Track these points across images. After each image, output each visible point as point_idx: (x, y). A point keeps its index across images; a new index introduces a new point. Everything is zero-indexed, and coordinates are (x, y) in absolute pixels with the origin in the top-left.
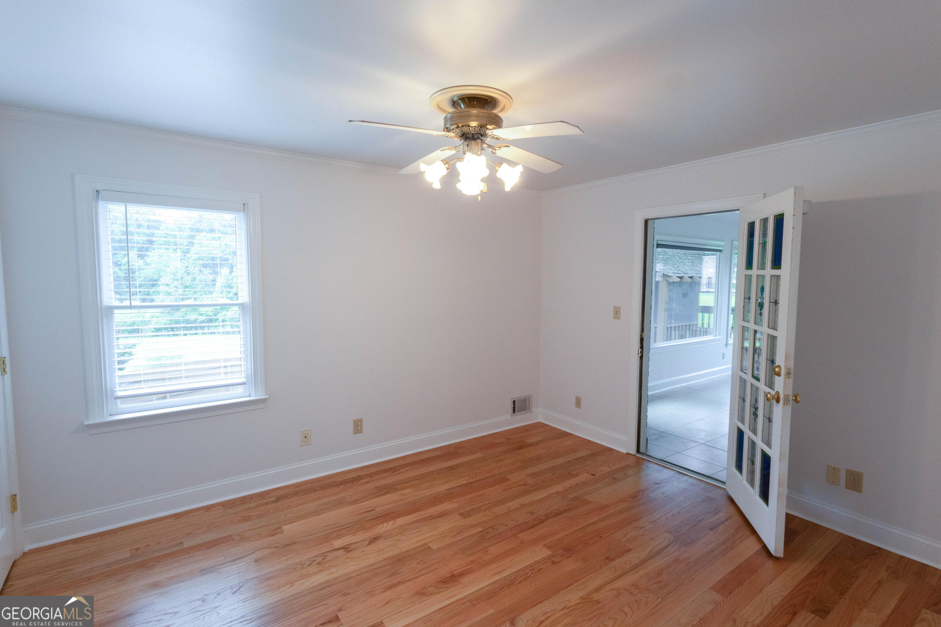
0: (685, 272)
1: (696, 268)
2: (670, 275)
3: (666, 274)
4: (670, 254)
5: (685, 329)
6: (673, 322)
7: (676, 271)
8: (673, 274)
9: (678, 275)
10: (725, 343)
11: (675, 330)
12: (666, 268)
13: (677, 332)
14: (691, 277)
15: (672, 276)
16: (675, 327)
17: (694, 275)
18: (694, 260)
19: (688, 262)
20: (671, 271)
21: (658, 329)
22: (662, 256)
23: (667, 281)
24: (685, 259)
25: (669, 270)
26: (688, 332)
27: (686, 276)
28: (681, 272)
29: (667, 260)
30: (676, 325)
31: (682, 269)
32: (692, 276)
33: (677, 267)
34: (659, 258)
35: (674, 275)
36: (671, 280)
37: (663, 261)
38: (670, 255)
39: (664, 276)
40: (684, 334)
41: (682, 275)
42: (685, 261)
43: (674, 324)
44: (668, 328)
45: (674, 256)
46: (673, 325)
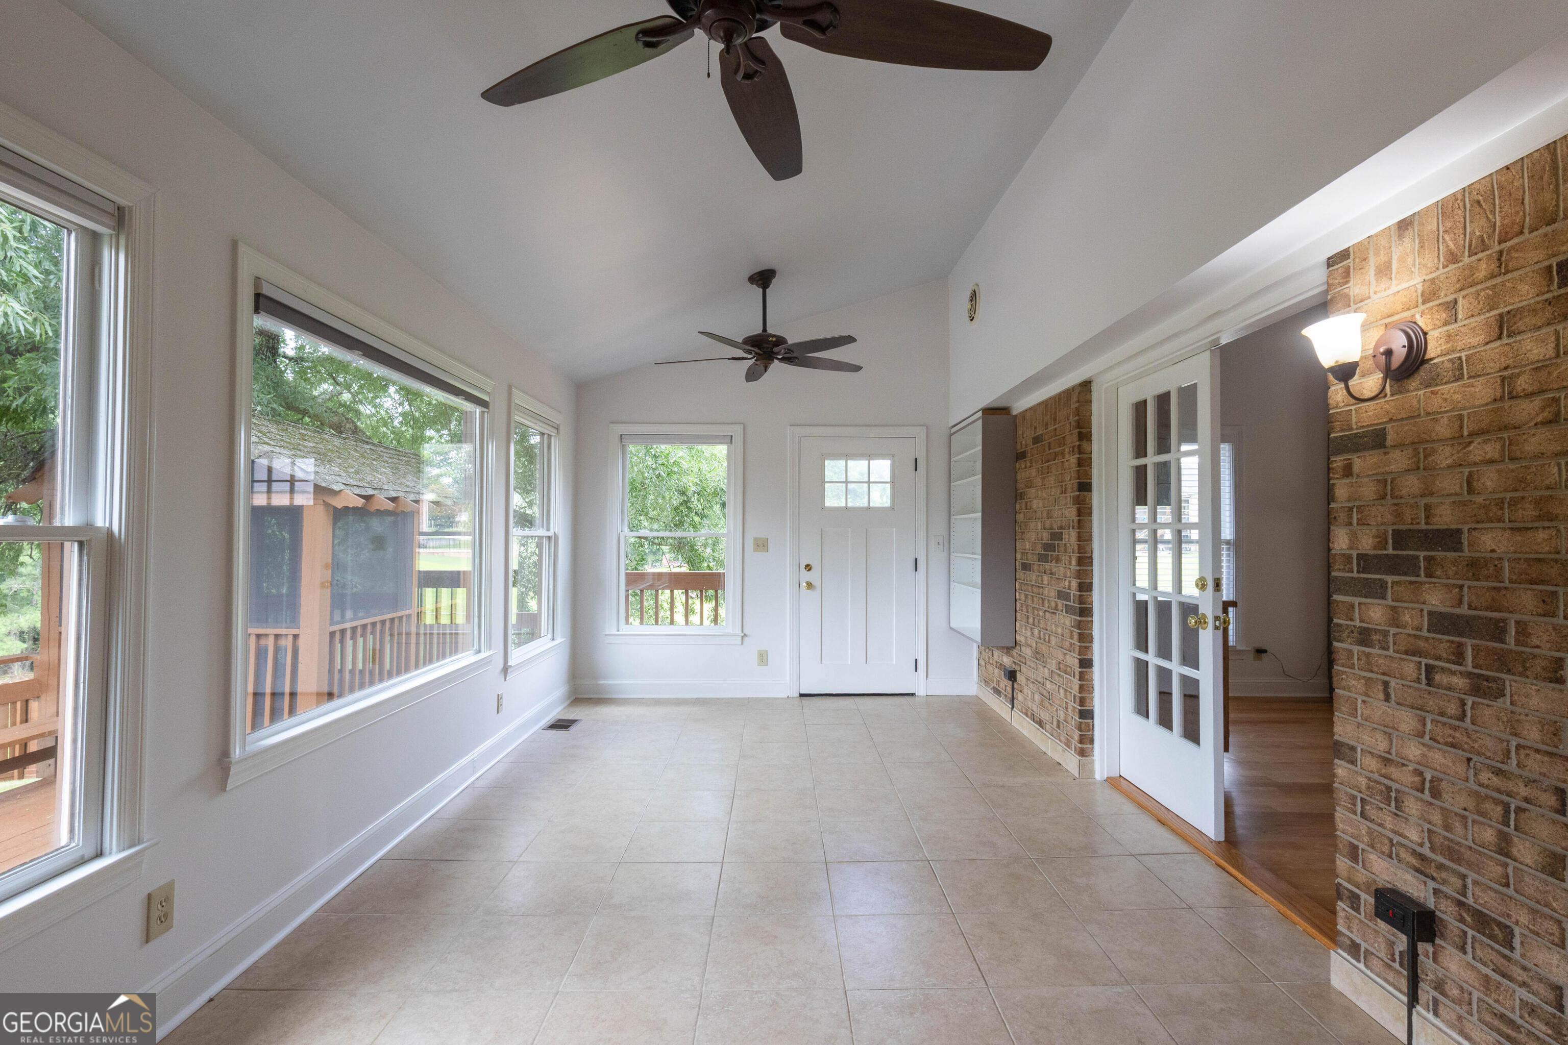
0: (376, 486)
1: (403, 480)
2: (335, 487)
3: (324, 485)
4: (336, 443)
5: (381, 631)
6: (349, 614)
7: (351, 482)
8: (343, 487)
9: (357, 491)
10: (501, 666)
11: (353, 637)
12: (321, 470)
13: (360, 641)
14: (394, 500)
15: (340, 491)
16: (354, 629)
17: (401, 494)
18: (397, 465)
19: (384, 467)
20: (339, 479)
21: (301, 642)
22: (311, 445)
23: (326, 505)
24: (374, 460)
25: (333, 477)
26: (387, 638)
27: (381, 496)
28: (367, 485)
29: (325, 455)
30: (355, 624)
31: (369, 478)
32: (396, 496)
33: (356, 472)
34: (305, 446)
35: (348, 491)
36: (338, 503)
37: (315, 455)
38: (335, 446)
39: (319, 490)
40: (378, 648)
41: (370, 492)
42: (374, 463)
43: (352, 620)
44: (332, 634)
45: (346, 449)
46: (348, 625)
